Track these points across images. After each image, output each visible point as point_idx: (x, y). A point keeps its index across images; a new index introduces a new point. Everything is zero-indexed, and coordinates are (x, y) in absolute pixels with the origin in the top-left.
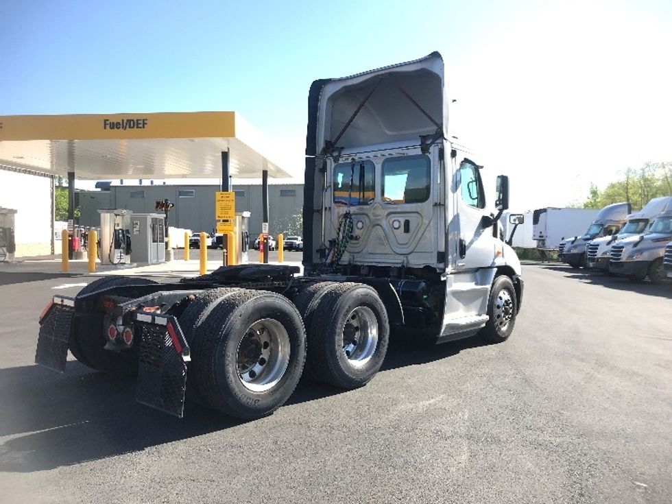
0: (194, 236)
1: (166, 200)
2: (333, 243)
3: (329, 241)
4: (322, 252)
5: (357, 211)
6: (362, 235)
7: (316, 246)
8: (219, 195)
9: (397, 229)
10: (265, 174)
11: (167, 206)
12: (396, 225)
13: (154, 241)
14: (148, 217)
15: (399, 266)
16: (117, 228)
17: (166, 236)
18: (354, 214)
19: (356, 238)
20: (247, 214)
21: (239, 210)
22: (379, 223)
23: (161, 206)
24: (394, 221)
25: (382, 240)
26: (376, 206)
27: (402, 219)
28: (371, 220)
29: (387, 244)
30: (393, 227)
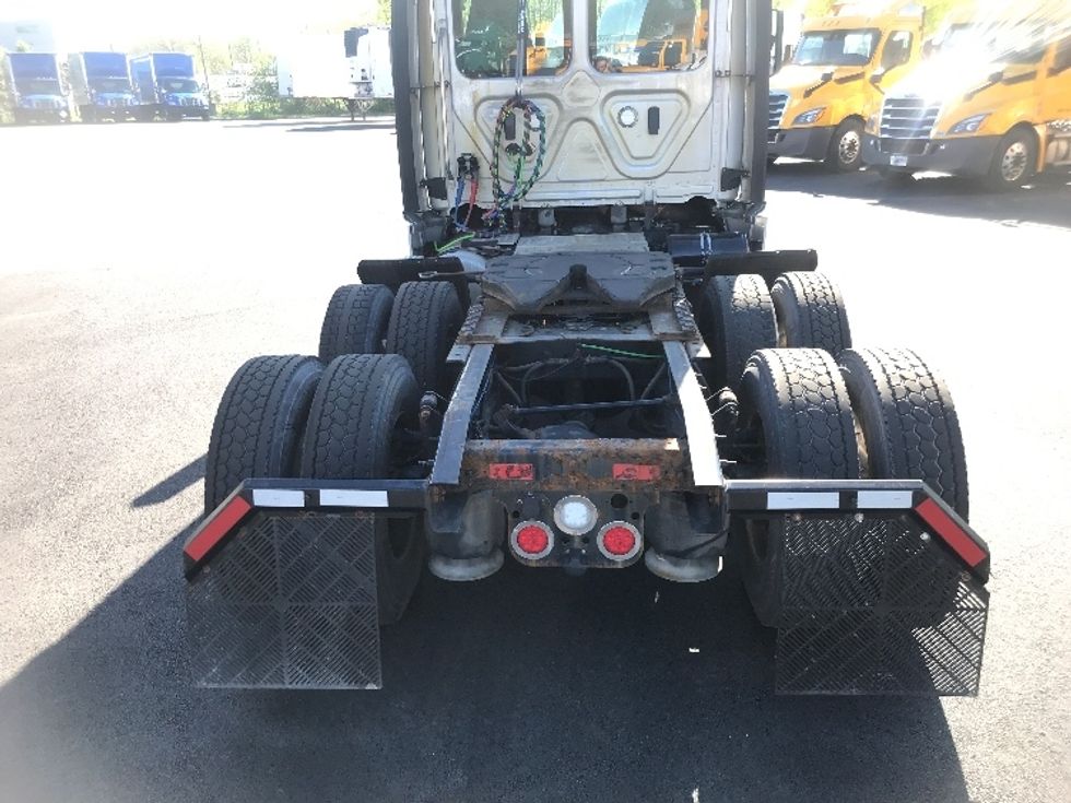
2: (468, 163)
3: (458, 160)
9: (629, 126)
12: (628, 118)
22: (585, 114)
24: (623, 110)
25: (594, 151)
26: (578, 79)
27: (642, 106)
28: (565, 108)
29: (605, 159)
30: (620, 122)
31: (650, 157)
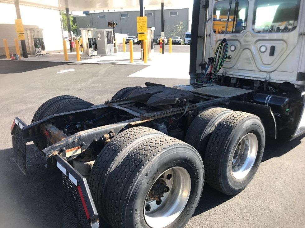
0: (129, 37)
1: (113, 21)
2: (211, 60)
3: (209, 59)
4: (203, 66)
5: (231, 38)
6: (234, 55)
7: (199, 61)
8: (139, 18)
9: (263, 52)
10: (163, 5)
11: (114, 25)
12: (263, 49)
13: (108, 43)
14: (105, 31)
15: (264, 80)
16: (89, 37)
17: (115, 40)
18: (228, 40)
19: (229, 58)
20: (153, 29)
21: (149, 27)
22: (248, 47)
23: (111, 24)
24: (261, 46)
25: (250, 60)
26: (247, 35)
27: (269, 45)
28: (242, 44)
29: (253, 63)
30: (260, 51)
31: (270, 64)
